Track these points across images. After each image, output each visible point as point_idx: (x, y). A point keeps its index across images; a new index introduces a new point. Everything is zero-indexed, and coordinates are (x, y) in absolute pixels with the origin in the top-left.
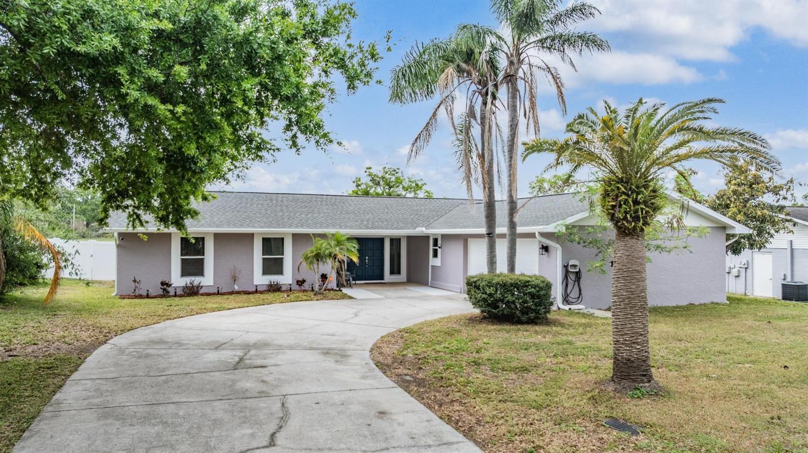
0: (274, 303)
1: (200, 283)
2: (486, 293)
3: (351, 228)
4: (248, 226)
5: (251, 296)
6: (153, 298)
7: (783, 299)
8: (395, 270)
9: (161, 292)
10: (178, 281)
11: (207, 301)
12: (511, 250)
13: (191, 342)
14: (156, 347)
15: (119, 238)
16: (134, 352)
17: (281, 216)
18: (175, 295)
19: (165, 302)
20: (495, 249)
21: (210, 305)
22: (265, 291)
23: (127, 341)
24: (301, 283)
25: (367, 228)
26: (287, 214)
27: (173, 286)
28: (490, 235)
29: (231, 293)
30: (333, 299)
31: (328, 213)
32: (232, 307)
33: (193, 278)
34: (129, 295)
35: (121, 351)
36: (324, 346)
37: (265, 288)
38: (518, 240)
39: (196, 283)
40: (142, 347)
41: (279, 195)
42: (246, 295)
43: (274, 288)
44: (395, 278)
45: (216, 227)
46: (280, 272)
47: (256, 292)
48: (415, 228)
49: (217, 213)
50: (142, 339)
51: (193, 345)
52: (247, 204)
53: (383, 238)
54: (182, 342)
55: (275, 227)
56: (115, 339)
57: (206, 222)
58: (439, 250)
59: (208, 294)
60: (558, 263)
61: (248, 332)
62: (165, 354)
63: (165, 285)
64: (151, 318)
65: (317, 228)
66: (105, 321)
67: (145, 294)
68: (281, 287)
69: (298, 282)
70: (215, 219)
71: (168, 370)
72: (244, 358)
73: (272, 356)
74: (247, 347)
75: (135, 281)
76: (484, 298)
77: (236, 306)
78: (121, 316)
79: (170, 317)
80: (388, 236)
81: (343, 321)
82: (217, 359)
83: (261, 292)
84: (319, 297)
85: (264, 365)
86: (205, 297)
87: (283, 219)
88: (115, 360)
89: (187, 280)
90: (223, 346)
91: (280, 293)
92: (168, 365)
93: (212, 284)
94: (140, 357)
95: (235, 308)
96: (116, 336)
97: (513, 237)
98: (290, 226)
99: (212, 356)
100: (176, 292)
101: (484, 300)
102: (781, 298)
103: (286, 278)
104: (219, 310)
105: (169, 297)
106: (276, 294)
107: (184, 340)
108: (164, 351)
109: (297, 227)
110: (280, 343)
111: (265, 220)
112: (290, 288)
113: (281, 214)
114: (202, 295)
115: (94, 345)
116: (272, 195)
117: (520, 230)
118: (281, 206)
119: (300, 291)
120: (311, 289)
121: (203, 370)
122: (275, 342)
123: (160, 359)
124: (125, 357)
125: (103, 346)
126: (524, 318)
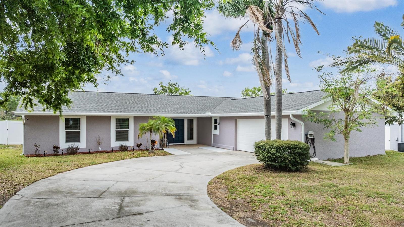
0: (126, 159)
1: (77, 147)
2: (270, 153)
3: (168, 112)
4: (107, 111)
5: (110, 154)
6: (48, 156)
7: (399, 151)
8: (191, 137)
9: (53, 152)
10: (64, 145)
11: (83, 158)
12: (279, 125)
13: (80, 192)
14: (55, 196)
15: (25, 119)
16: (38, 202)
17: (126, 106)
18: (62, 154)
19: (57, 159)
20: (271, 125)
21: (86, 161)
22: (118, 150)
23: (32, 192)
24: (139, 145)
25: (178, 113)
26: (130, 104)
27: (60, 148)
28: (268, 116)
29: (97, 152)
30: (161, 155)
31: (154, 104)
32: (100, 162)
33: (73, 144)
34: (32, 155)
35: (28, 201)
36: (175, 192)
37: (118, 149)
38: (282, 119)
39: (75, 147)
40: (43, 197)
41: (123, 94)
42: (107, 154)
43: (123, 149)
44: (190, 142)
45: (88, 112)
46: (126, 139)
47: (113, 151)
48: (205, 113)
49: (87, 104)
50: (43, 190)
51: (82, 194)
52: (105, 98)
53: (184, 119)
54: (73, 191)
55: (124, 112)
56: (23, 190)
57: (81, 109)
58: (218, 126)
59: (83, 153)
60: (302, 133)
61: (117, 181)
62: (62, 203)
63: (56, 148)
64: (48, 171)
65: (149, 113)
66: (15, 175)
67: (42, 153)
68: (127, 148)
69: (137, 145)
70: (87, 107)
71: (67, 220)
72: (123, 205)
73: (141, 203)
74: (122, 195)
75: (36, 146)
76: (269, 156)
77: (103, 161)
78: (27, 170)
79: (61, 171)
80: (186, 118)
81: (176, 171)
82: (102, 207)
83: (116, 152)
84: (153, 154)
85: (139, 212)
86: (81, 155)
87: (128, 107)
88: (22, 211)
89: (70, 145)
90: (104, 194)
91: (127, 152)
92: (66, 215)
93: (85, 147)
94: (43, 207)
95: (103, 163)
96: (23, 187)
97: (280, 117)
98: (133, 112)
99: (98, 204)
100: (62, 153)
101: (269, 157)
102: (397, 151)
103: (130, 143)
104: (93, 165)
105: (58, 155)
106: (125, 153)
107: (75, 190)
108: (61, 201)
109: (137, 112)
110: (143, 190)
111: (117, 108)
112: (133, 149)
113: (126, 104)
114: (79, 153)
115: (5, 197)
116: (119, 94)
117: (284, 113)
118: (125, 100)
119: (139, 150)
120: (145, 149)
121: (95, 219)
122: (139, 190)
123: (59, 208)
124: (31, 208)
125: (13, 197)
126: (293, 168)
